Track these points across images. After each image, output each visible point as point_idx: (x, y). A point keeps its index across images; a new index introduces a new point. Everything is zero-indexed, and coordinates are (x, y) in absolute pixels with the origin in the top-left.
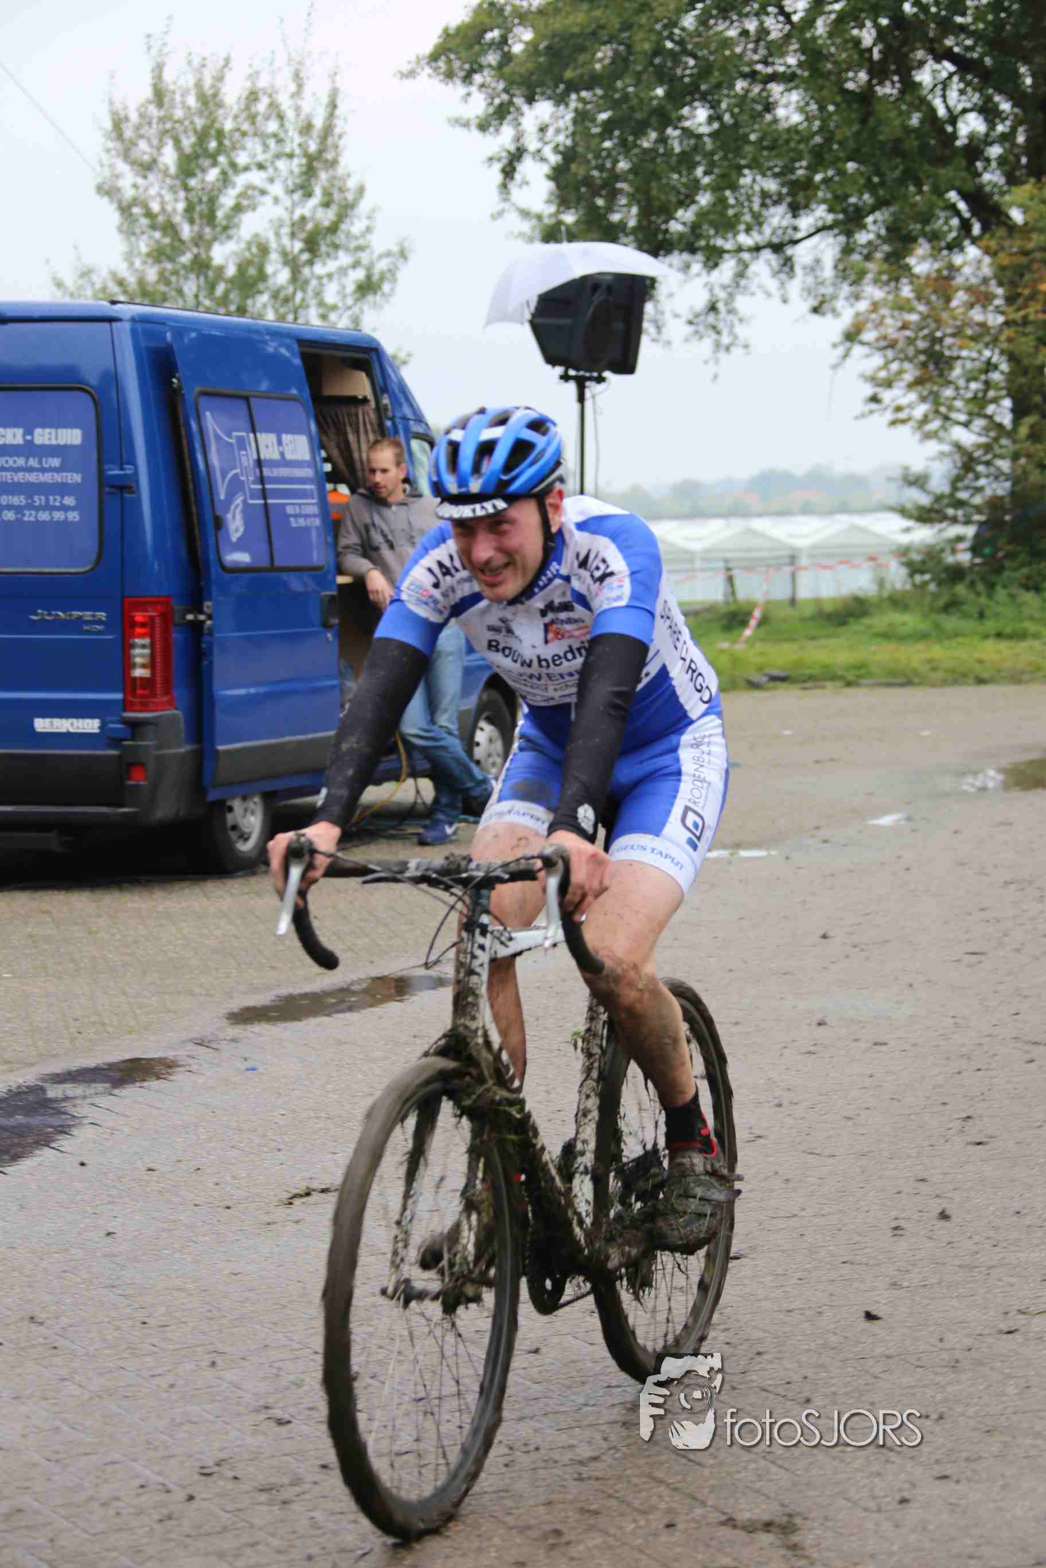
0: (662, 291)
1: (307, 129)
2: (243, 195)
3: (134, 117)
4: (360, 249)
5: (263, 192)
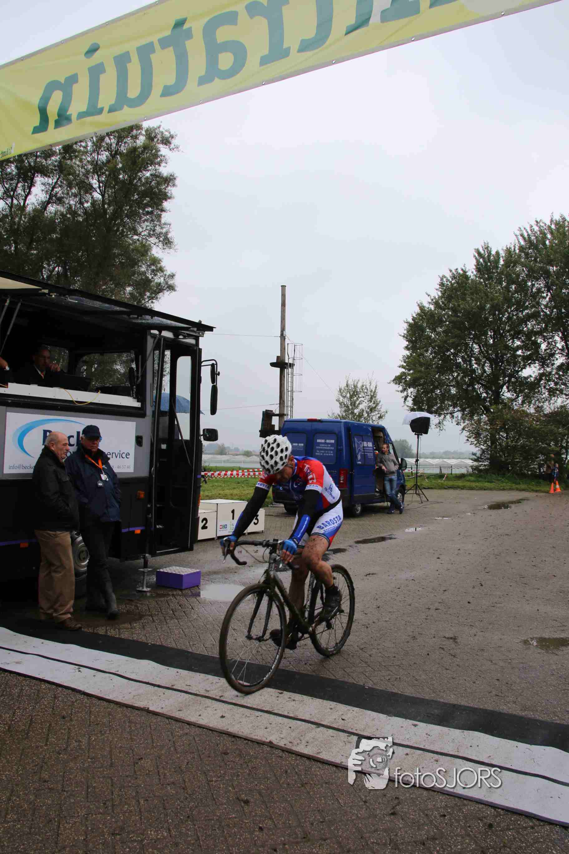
2: (360, 402)
3: (343, 389)
4: (379, 411)
5: (364, 401)
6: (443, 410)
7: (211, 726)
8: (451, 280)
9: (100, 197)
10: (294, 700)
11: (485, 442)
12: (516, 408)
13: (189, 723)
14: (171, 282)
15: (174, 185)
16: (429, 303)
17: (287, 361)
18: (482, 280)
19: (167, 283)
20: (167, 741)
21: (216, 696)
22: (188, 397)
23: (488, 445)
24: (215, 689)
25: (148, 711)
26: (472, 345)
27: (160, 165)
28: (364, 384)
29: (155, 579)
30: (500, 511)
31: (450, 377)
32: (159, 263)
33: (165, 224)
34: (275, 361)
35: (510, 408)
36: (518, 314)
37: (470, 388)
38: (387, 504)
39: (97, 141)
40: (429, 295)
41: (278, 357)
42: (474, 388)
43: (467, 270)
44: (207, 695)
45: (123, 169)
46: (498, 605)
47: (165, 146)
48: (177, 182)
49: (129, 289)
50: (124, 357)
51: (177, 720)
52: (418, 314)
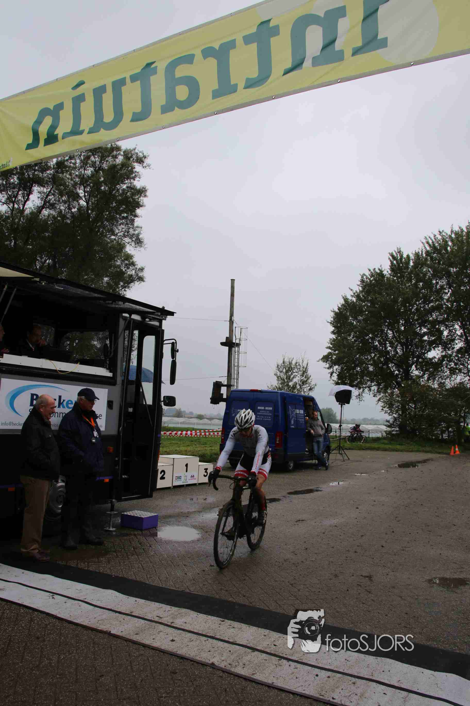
0: (352, 392)
1: (303, 368)
2: (294, 376)
3: (280, 365)
4: (310, 384)
5: (297, 376)
6: (363, 384)
7: (163, 648)
8: (369, 277)
9: (85, 204)
10: (234, 627)
11: (397, 411)
12: (422, 383)
13: (145, 646)
14: (140, 274)
15: (145, 196)
16: (352, 296)
17: (234, 341)
18: (395, 278)
19: (137, 275)
20: (125, 660)
21: (168, 622)
22: (152, 369)
23: (399, 414)
24: (167, 617)
25: (109, 634)
26: (387, 331)
27: (134, 180)
28: (298, 361)
29: (120, 521)
30: (408, 470)
31: (369, 357)
32: (132, 259)
33: (137, 227)
34: (224, 341)
35: (418, 384)
36: (424, 306)
37: (385, 367)
38: (315, 461)
39: (84, 159)
40: (352, 290)
41: (227, 338)
42: (388, 367)
43: (383, 270)
44: (160, 621)
45: (104, 182)
46: (407, 549)
47: (139, 165)
48: (148, 194)
49: (106, 279)
50: (101, 335)
51: (134, 642)
52: (343, 305)
